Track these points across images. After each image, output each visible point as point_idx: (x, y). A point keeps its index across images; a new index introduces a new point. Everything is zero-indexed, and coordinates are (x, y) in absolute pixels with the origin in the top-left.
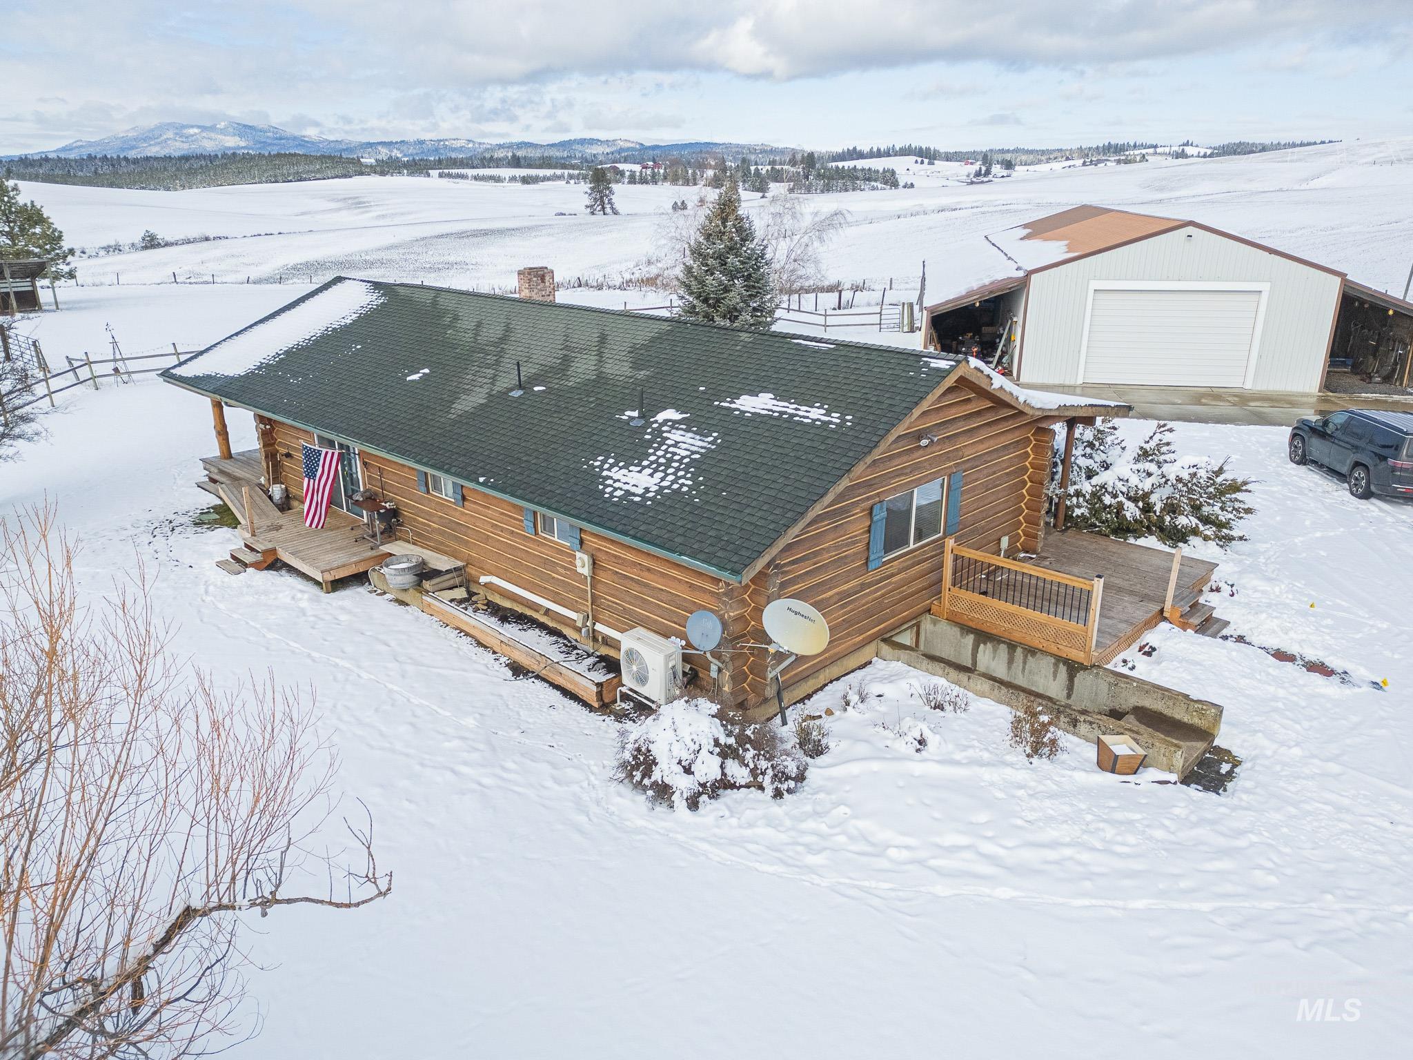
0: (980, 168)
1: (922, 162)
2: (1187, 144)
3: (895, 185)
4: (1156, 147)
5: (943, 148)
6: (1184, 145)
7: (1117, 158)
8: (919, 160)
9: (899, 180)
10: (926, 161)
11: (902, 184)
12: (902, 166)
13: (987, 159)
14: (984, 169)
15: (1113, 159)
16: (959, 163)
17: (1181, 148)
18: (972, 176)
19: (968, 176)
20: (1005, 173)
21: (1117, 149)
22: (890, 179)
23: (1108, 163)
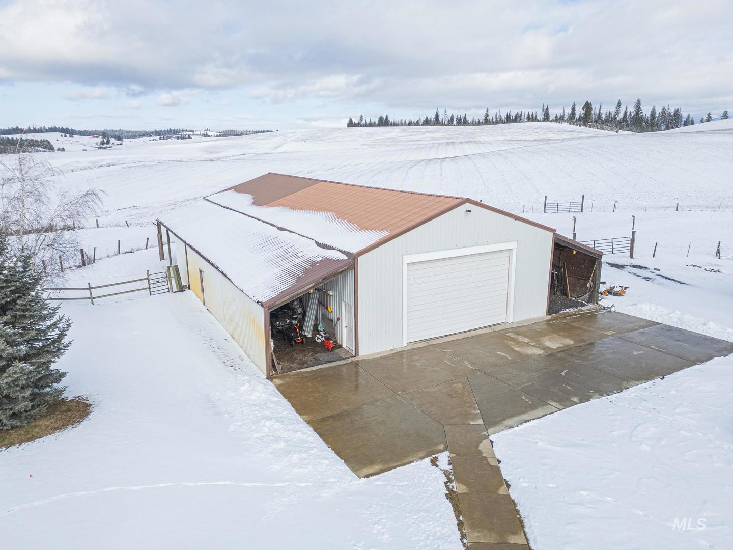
0: (103, 140)
1: (65, 136)
2: (207, 130)
3: (51, 148)
4: (193, 131)
5: (77, 129)
6: (206, 131)
7: (177, 136)
8: (63, 135)
9: (54, 146)
10: (68, 135)
11: (56, 148)
12: (53, 138)
13: (104, 134)
14: (105, 141)
15: (174, 136)
16: (89, 137)
17: (205, 132)
18: (99, 144)
19: (97, 144)
20: (119, 142)
21: (176, 132)
22: (48, 146)
23: (173, 139)
